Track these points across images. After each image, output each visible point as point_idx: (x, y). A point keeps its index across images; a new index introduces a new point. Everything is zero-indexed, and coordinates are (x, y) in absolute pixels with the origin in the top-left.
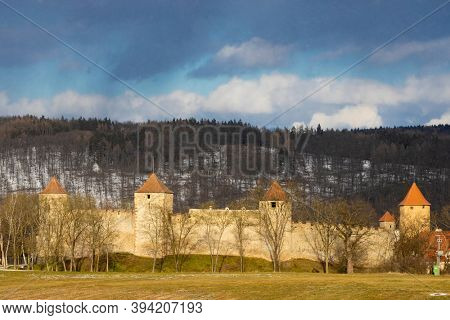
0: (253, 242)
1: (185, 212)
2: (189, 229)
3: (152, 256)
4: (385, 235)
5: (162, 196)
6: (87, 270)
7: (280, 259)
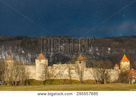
0: (74, 75)
2: (53, 71)
3: (41, 80)
4: (116, 71)
5: (44, 60)
6: (21, 85)
7: (83, 80)
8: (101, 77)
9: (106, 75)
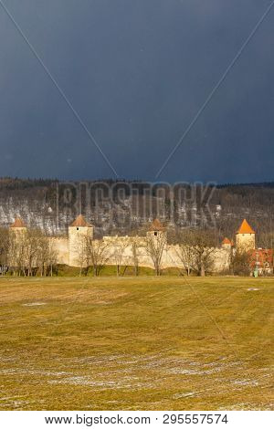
0: (144, 257)
1: (100, 238)
3: (79, 266)
4: (225, 252)
5: (86, 228)
6: (39, 275)
7: (161, 268)
9: (205, 258)
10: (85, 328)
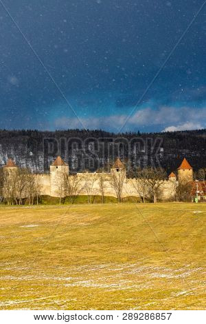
0: (108, 189)
1: (75, 174)
2: (77, 183)
3: (59, 197)
4: (172, 184)
5: (63, 167)
7: (122, 197)
8: (149, 192)
9: (156, 189)
10: (73, 244)
